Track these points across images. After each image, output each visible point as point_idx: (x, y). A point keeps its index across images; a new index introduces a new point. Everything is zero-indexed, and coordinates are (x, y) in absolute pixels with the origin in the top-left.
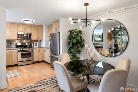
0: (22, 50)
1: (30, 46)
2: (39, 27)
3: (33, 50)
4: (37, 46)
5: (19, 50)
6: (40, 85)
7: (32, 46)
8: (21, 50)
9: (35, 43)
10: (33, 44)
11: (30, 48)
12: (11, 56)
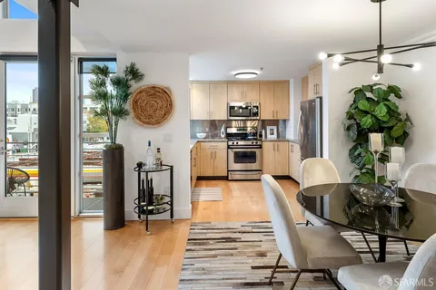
0: (235, 144)
1: (254, 134)
2: (277, 86)
3: (261, 147)
4: (275, 136)
5: (230, 143)
6: (254, 230)
7: (261, 136)
8: (233, 143)
9: (269, 128)
10: (263, 131)
11: (254, 139)
12: (214, 156)
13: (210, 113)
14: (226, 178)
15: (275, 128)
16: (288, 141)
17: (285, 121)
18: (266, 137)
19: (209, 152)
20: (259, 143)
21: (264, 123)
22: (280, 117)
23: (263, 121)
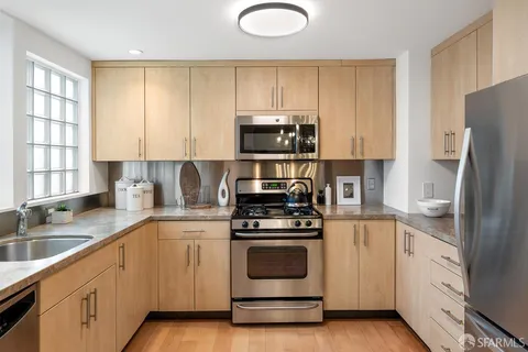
0: (251, 227)
1: (305, 197)
3: (320, 234)
4: (356, 203)
5: (239, 224)
7: (321, 200)
8: (246, 225)
9: (341, 181)
10: (328, 190)
12: (193, 257)
13: (191, 142)
14: (224, 317)
15: (356, 180)
16: (394, 218)
17: (380, 164)
18: (334, 202)
19: (182, 248)
20: (316, 224)
21: (331, 169)
22: (370, 155)
23: (328, 163)
